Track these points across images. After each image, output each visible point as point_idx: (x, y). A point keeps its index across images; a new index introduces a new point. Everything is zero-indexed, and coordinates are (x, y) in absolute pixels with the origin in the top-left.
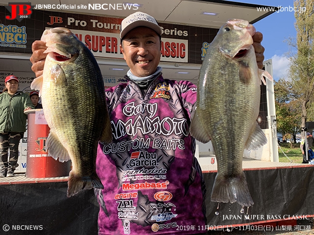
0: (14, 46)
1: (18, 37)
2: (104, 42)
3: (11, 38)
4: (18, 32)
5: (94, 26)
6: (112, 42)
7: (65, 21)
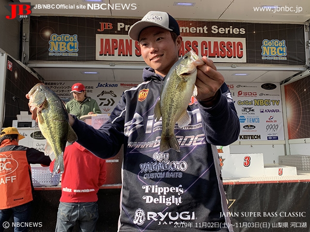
0: (66, 55)
1: (71, 45)
3: (64, 47)
4: (70, 40)
7: (115, 27)
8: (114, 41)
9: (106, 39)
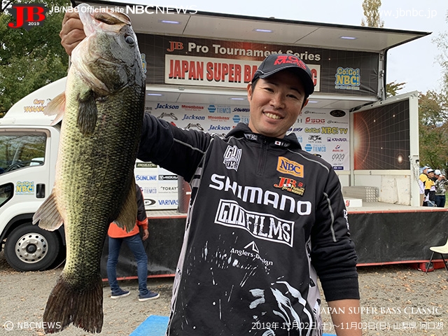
2: (227, 69)
5: (216, 52)
6: (236, 70)
7: (186, 47)
8: (185, 63)
9: (176, 61)
